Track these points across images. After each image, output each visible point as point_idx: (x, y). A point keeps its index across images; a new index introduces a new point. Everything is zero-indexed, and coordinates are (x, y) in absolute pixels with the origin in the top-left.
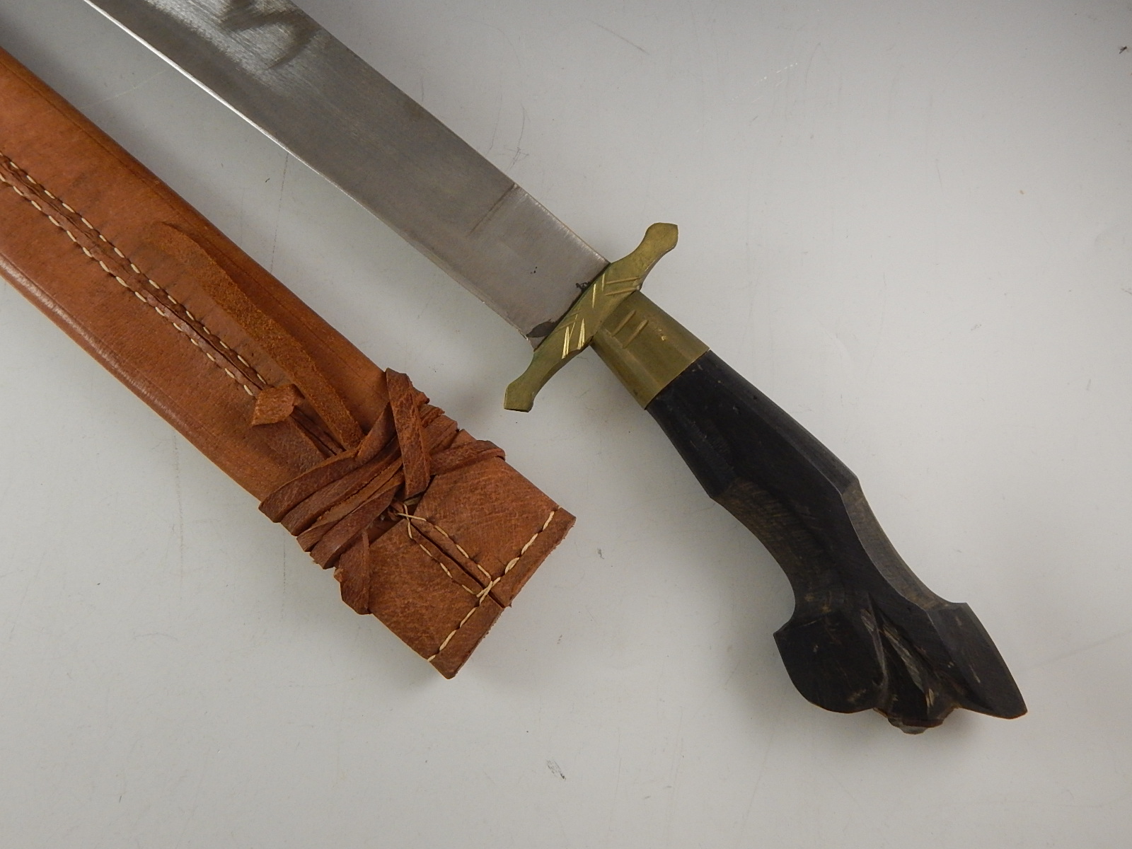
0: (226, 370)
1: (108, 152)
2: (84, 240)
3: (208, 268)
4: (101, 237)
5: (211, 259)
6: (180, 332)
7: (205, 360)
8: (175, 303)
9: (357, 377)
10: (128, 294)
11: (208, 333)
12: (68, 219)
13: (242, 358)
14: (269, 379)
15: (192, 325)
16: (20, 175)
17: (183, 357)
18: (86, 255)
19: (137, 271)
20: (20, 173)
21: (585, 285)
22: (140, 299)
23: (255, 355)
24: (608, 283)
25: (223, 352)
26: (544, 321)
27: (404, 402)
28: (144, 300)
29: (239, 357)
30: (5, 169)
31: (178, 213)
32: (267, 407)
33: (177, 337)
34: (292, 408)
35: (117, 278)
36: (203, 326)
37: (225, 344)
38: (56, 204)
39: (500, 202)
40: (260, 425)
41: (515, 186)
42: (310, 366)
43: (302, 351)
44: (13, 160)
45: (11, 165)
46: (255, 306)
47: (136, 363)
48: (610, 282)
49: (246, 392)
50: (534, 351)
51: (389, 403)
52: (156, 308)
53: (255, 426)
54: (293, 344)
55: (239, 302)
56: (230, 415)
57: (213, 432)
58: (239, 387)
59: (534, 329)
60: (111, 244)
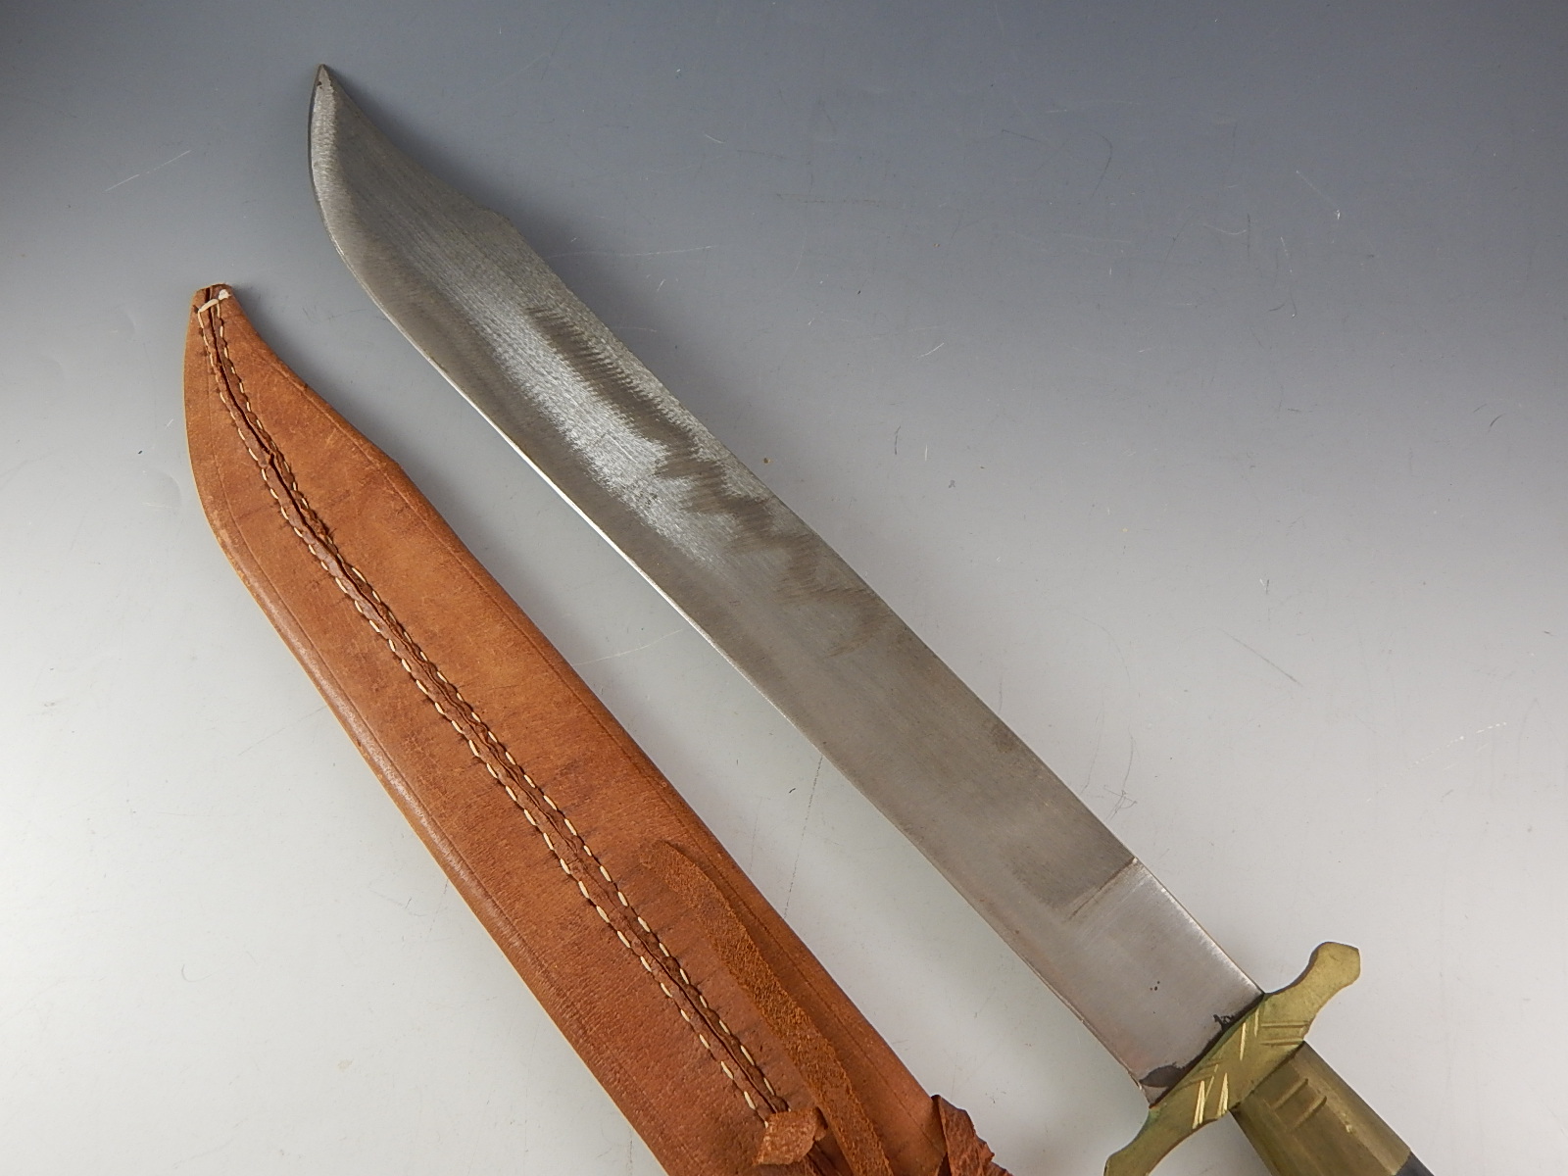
0: (722, 1063)
1: (610, 736)
2: (562, 849)
3: (724, 921)
4: (585, 847)
5: (729, 909)
6: (667, 997)
7: (696, 1044)
8: (667, 955)
9: (901, 1107)
10: (610, 933)
11: (705, 1006)
12: (548, 818)
13: (747, 1050)
14: (779, 1089)
15: (686, 990)
16: (498, 750)
17: (668, 1034)
18: (563, 870)
19: (625, 904)
20: (499, 748)
21: (1228, 1020)
22: (622, 942)
23: (764, 1049)
24: (1263, 1025)
25: (722, 1038)
26: (1167, 1064)
27: (968, 1160)
28: (628, 945)
29: (742, 1048)
30: (481, 740)
31: (687, 832)
32: (782, 1139)
33: (663, 1003)
34: (812, 1143)
35: (598, 908)
36: (700, 994)
37: (725, 1024)
38: (535, 795)
39: (1113, 881)
40: (770, 1165)
41: (1135, 861)
42: (845, 1085)
43: (835, 1061)
44: (492, 730)
45: (488, 735)
46: (778, 985)
47: (606, 1034)
48: (1267, 1025)
49: (746, 1102)
50: (1150, 1107)
51: (946, 1158)
52: (642, 958)
53: (762, 1166)
54: (824, 1049)
55: (761, 977)
56: (721, 1133)
57: (696, 1156)
58: (737, 1093)
59: (1150, 1074)
60: (596, 859)
